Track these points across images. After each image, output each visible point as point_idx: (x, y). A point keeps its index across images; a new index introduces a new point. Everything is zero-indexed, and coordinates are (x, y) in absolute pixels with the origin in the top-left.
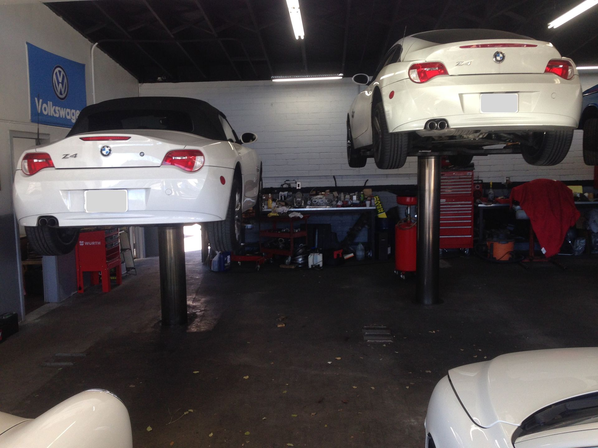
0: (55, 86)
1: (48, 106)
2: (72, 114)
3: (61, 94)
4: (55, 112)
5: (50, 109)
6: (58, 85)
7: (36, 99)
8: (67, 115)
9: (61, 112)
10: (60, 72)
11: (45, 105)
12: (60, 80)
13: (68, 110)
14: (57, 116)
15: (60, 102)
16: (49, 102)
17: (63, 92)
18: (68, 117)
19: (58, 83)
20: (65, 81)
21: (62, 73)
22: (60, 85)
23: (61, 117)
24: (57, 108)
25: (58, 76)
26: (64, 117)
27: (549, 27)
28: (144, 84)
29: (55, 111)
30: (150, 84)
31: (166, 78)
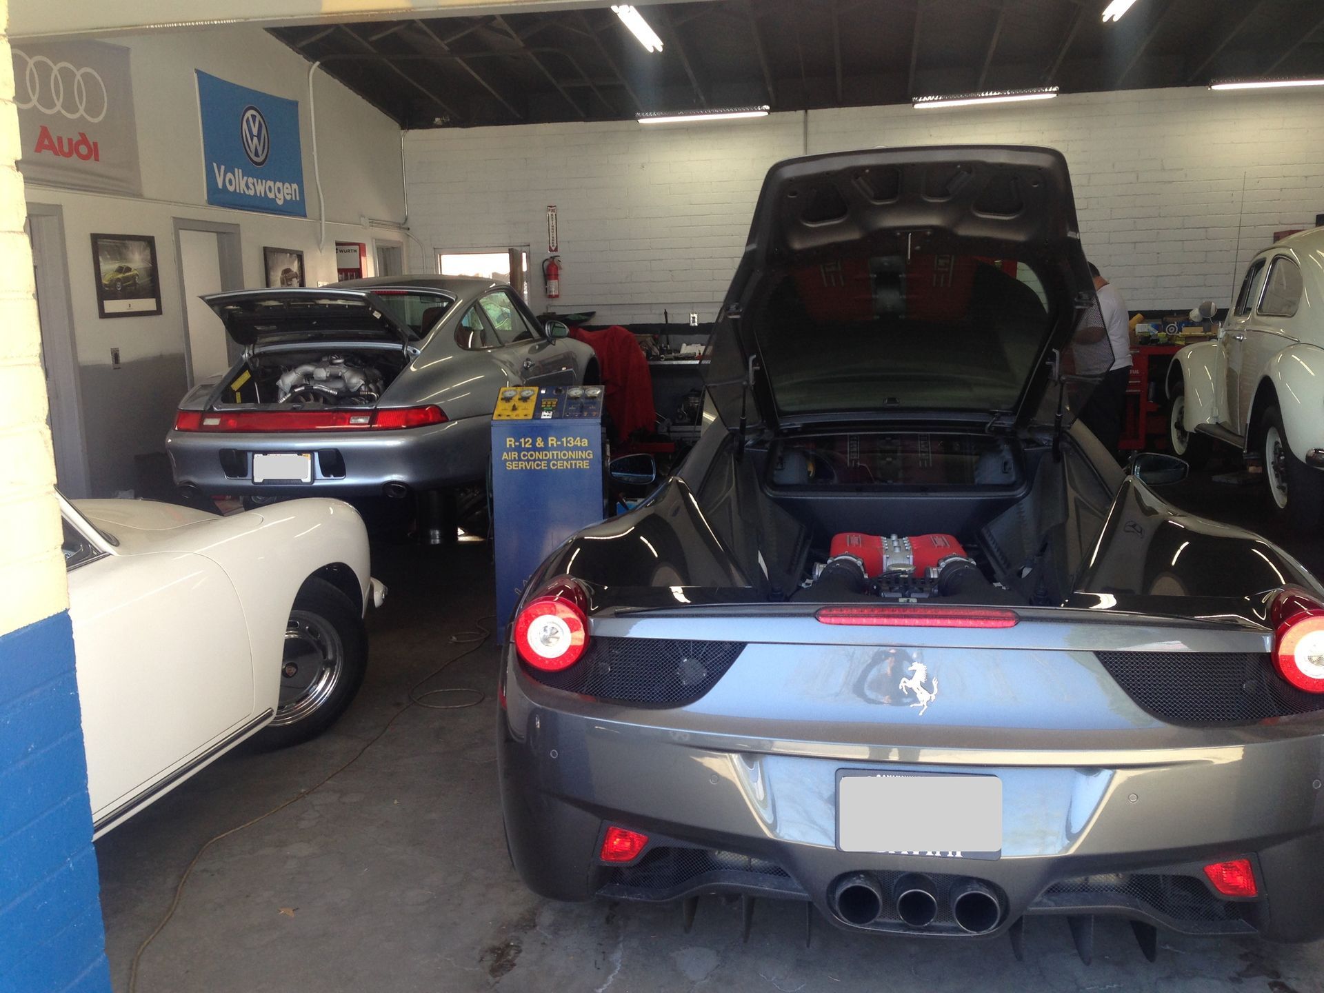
0: (246, 143)
1: (234, 176)
2: (276, 191)
3: (257, 155)
4: (248, 188)
5: (238, 182)
6: (252, 140)
7: (215, 165)
8: (268, 192)
9: (256, 187)
10: (254, 117)
11: (229, 175)
12: (255, 132)
13: (270, 183)
14: (251, 193)
15: (256, 169)
16: (236, 170)
17: (260, 152)
18: (271, 196)
19: (252, 136)
20: (264, 131)
21: (258, 118)
22: (255, 139)
23: (259, 195)
24: (250, 180)
25: (251, 123)
26: (263, 195)
27: (1105, 19)
28: (410, 131)
29: (247, 185)
30: (421, 131)
31: (449, 120)
